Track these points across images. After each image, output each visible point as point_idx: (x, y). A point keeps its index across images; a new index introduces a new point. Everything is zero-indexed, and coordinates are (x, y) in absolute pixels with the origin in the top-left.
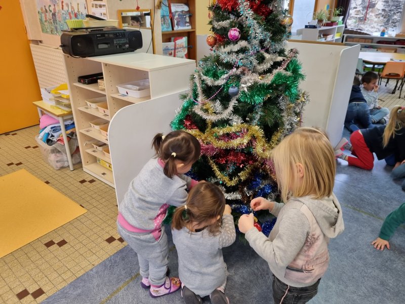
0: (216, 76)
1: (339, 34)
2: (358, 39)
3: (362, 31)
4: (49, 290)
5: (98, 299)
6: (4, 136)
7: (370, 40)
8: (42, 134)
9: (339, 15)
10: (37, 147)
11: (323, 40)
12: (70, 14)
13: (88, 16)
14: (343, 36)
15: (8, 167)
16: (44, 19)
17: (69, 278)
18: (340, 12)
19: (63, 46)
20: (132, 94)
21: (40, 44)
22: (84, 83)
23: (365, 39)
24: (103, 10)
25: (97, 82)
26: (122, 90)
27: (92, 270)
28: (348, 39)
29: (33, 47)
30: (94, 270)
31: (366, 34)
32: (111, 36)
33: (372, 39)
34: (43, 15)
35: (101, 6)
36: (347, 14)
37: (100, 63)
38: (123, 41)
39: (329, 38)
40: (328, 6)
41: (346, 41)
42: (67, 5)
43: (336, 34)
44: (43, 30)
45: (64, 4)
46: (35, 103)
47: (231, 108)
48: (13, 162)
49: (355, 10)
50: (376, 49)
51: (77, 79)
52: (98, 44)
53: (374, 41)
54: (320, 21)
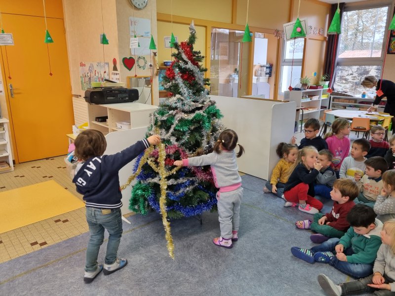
0: (163, 114)
1: (326, 95)
2: (343, 100)
3: (346, 94)
4: (50, 243)
5: (78, 249)
6: (45, 160)
7: (353, 101)
8: (69, 156)
9: (325, 80)
10: (65, 168)
11: (308, 100)
12: (99, 78)
13: (106, 80)
14: (330, 97)
15: (43, 178)
16: (83, 81)
17: (64, 238)
18: (327, 78)
19: (85, 98)
20: (124, 127)
21: (79, 97)
22: (99, 121)
23: (349, 99)
24: (118, 76)
25: (106, 121)
26: (119, 125)
27: (79, 235)
28: (335, 100)
29: (74, 99)
30: (81, 235)
31: (349, 96)
32: (116, 92)
33: (355, 100)
34: (83, 78)
35: (116, 74)
36: (333, 80)
37: (107, 108)
38: (124, 95)
39: (315, 98)
40: (315, 74)
41: (333, 101)
42: (98, 73)
43: (322, 95)
44: (82, 88)
45: (96, 72)
46: (68, 135)
47: (170, 133)
48: (47, 175)
49: (351, 76)
50: (358, 109)
51: (95, 119)
52: (108, 97)
53: (358, 101)
54: (304, 85)
